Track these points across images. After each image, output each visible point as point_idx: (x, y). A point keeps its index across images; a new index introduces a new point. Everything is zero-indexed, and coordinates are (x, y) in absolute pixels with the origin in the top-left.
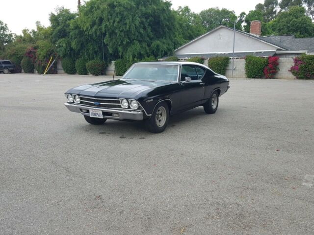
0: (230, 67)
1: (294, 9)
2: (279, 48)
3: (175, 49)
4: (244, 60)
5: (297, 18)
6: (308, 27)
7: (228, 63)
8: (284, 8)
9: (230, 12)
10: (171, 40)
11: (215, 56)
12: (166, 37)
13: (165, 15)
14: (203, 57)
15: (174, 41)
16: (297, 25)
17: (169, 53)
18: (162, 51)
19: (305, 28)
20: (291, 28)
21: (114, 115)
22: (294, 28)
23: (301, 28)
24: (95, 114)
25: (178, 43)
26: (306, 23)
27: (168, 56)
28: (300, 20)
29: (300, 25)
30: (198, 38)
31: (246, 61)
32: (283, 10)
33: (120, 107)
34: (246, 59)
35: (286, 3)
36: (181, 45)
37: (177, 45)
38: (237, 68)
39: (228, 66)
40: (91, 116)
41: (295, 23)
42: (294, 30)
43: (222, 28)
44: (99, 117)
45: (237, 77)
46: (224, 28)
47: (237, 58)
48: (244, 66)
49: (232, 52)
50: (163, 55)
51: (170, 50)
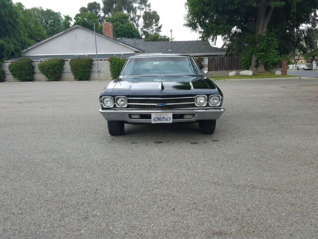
0: (95, 69)
1: (119, 15)
2: (137, 50)
3: (23, 49)
4: (108, 61)
5: (123, 23)
6: (134, 33)
7: (92, 65)
8: (107, 13)
9: (56, 13)
10: (17, 39)
11: (77, 58)
12: (9, 35)
13: (6, 10)
14: (63, 59)
15: (20, 40)
16: (125, 30)
17: (16, 54)
18: (8, 51)
19: (131, 33)
20: (119, 33)
21: (187, 117)
22: (122, 33)
23: (128, 33)
24: (159, 119)
25: (25, 43)
26: (132, 29)
27: (15, 57)
28: (126, 26)
29: (127, 30)
30: (51, 38)
31: (111, 63)
32: (107, 16)
33: (193, 105)
34: (110, 61)
35: (108, 8)
36: (30, 45)
37: (25, 45)
38: (102, 70)
39: (92, 68)
40: (153, 122)
41: (123, 28)
42: (122, 35)
43: (77, 27)
44: (166, 122)
45: (103, 79)
46: (79, 28)
47: (101, 60)
48: (109, 68)
49: (95, 54)
50: (9, 56)
51: (17, 51)
